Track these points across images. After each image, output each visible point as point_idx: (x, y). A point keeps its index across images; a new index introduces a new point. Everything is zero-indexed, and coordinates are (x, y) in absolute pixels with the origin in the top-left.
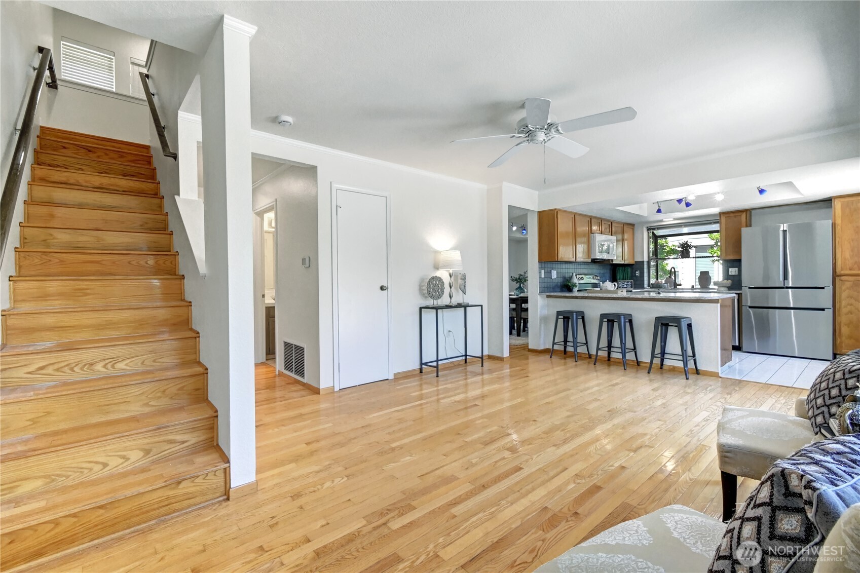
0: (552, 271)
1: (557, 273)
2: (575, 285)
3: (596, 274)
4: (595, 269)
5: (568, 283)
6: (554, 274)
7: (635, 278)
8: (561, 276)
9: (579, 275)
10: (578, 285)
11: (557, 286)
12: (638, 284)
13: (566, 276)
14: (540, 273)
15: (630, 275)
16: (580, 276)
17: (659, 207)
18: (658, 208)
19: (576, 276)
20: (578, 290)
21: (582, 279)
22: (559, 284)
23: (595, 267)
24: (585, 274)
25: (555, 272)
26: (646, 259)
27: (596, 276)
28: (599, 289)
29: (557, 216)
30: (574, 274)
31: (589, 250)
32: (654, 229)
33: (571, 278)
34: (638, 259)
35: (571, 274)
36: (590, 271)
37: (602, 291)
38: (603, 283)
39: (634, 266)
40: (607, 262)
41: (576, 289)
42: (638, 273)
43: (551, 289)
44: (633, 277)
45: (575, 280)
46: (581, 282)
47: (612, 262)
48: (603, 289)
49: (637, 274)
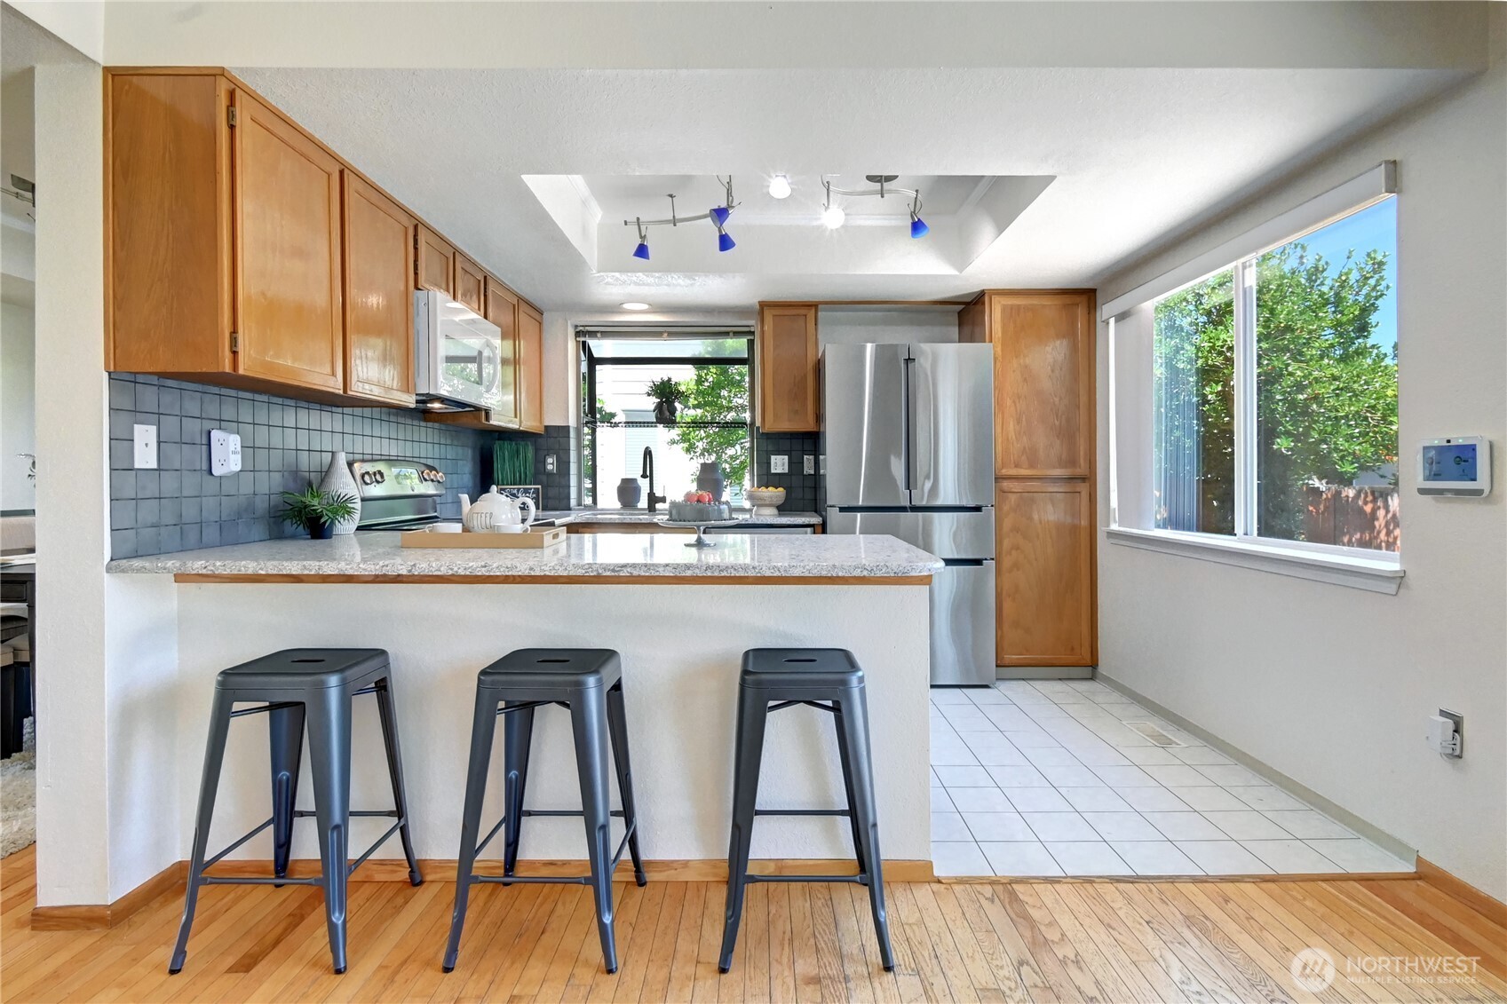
0: (215, 434)
1: (249, 448)
2: (342, 507)
3: (430, 462)
4: (426, 442)
5: (308, 499)
6: (228, 453)
7: (544, 478)
8: (276, 463)
9: (363, 461)
10: (358, 505)
11: (245, 512)
12: (553, 496)
13: (304, 465)
14: (121, 442)
15: (530, 470)
16: (370, 468)
17: (643, 237)
18: (639, 241)
19: (350, 465)
20: (359, 528)
21: (379, 477)
22: (261, 505)
23: (425, 431)
24: (391, 461)
25: (234, 441)
26: (572, 422)
27: (432, 468)
28: (456, 528)
29: (231, 115)
30: (342, 459)
31: (408, 361)
32: (593, 334)
33: (326, 473)
34: (553, 420)
35: (327, 457)
36: (409, 450)
37: (470, 538)
38: (473, 501)
39: (540, 440)
40: (468, 421)
41: (346, 527)
42: (551, 464)
43: (211, 533)
44: (539, 474)
45: (345, 485)
46: (375, 490)
47: (487, 418)
48: (476, 523)
49: (550, 467)
